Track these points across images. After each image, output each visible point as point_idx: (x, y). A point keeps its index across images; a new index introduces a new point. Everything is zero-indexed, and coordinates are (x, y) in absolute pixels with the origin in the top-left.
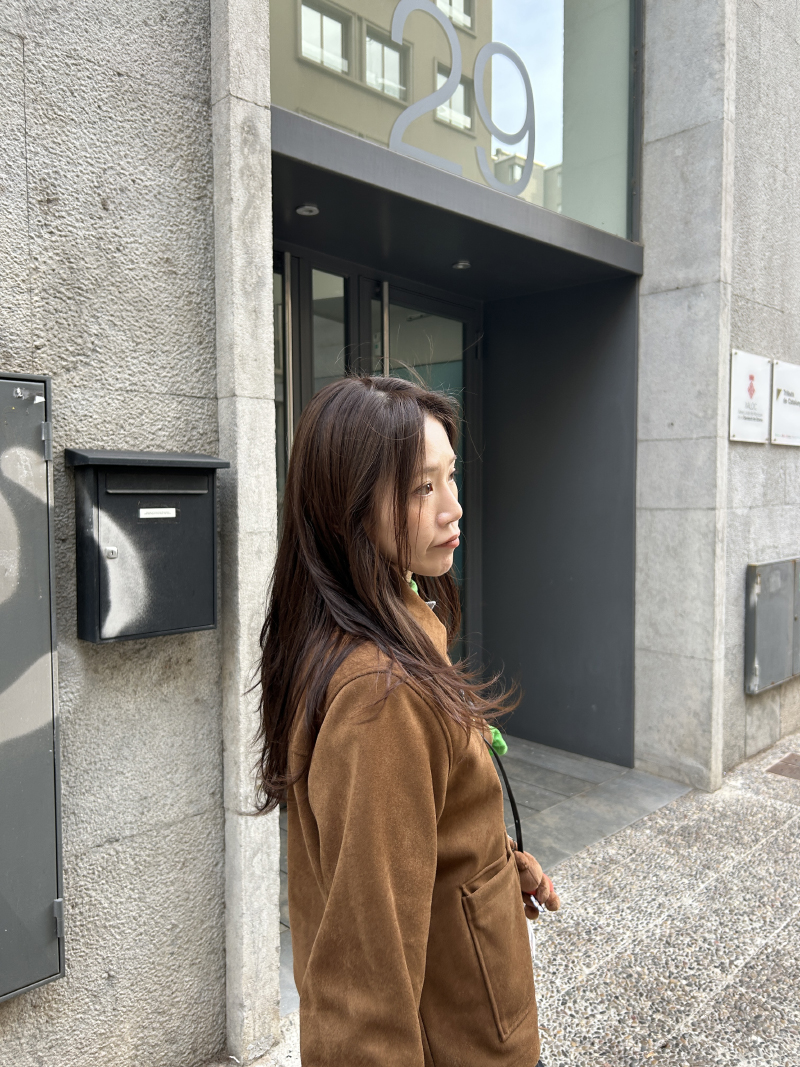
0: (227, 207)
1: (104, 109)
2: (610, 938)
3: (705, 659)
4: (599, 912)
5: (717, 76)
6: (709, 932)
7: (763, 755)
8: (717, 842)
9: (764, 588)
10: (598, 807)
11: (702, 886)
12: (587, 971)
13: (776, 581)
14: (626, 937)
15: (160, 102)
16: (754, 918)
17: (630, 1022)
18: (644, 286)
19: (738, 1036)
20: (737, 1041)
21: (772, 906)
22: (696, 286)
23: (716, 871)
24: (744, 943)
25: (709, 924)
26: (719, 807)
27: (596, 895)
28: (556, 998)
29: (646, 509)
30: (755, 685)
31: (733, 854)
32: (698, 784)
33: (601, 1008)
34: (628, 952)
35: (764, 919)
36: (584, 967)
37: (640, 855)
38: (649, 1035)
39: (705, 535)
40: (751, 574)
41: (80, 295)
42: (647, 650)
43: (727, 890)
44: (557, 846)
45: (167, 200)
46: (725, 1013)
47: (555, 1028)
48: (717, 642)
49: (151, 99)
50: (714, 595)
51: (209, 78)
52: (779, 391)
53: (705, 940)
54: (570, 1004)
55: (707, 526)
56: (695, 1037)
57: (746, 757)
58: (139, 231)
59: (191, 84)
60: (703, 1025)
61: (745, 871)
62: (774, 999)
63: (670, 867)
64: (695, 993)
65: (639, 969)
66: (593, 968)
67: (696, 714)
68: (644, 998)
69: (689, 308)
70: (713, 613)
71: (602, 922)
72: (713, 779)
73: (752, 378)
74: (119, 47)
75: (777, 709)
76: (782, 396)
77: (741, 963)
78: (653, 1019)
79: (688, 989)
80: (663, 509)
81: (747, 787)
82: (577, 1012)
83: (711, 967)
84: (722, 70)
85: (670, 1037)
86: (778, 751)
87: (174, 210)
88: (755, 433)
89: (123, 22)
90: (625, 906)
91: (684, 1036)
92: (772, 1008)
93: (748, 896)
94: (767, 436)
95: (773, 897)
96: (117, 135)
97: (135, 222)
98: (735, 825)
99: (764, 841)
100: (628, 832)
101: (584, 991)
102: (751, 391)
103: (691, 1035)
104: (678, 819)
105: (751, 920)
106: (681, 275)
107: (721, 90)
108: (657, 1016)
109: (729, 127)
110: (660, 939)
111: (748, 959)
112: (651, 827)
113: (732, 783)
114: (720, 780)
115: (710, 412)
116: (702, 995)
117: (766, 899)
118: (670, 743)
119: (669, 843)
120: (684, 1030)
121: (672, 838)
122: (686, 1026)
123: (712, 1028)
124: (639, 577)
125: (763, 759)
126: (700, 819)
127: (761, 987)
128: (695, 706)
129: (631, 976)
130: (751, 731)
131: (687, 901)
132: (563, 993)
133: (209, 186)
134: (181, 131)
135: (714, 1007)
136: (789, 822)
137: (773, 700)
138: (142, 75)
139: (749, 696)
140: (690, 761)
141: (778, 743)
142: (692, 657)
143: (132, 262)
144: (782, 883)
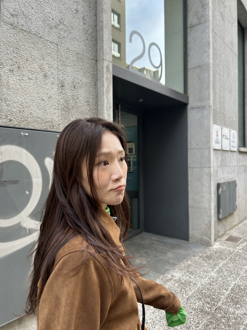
0: (102, 88)
1: (75, 62)
2: (195, 284)
3: (209, 209)
4: (190, 278)
5: (208, 52)
6: (220, 281)
7: (223, 236)
8: (216, 259)
9: (222, 189)
10: (182, 252)
11: (215, 270)
12: (191, 293)
13: (225, 187)
14: (199, 283)
15: (86, 60)
16: (231, 277)
17: (206, 304)
18: (189, 107)
19: (234, 305)
20: (234, 307)
21: (235, 274)
22: (203, 107)
23: (218, 266)
24: (230, 284)
25: (220, 279)
26: (215, 250)
27: (188, 274)
28: (185, 299)
29: (191, 168)
30: (221, 216)
31: (221, 262)
32: (208, 244)
33: (197, 301)
34: (201, 287)
35: (233, 277)
36: (190, 292)
37: (197, 263)
38: (211, 307)
39: (208, 175)
40: (219, 186)
41: (69, 110)
42: (192, 207)
43: (222, 271)
44: (174, 262)
45: (88, 86)
46: (229, 300)
47: (187, 307)
48: (212, 204)
49: (84, 60)
50: (211, 191)
51: (97, 54)
52: (223, 135)
53: (220, 283)
54: (189, 301)
55: (208, 172)
56: (223, 307)
57: (219, 237)
58: (82, 94)
59: (93, 56)
60: (224, 303)
61: (226, 266)
62: (241, 296)
63: (206, 266)
64: (220, 296)
65: (204, 291)
66: (193, 292)
67: (207, 225)
68: (208, 298)
69: (202, 113)
70: (211, 196)
71: (192, 280)
72: (212, 243)
73: (217, 132)
74: (78, 47)
75: (225, 223)
76: (224, 137)
77: (230, 288)
78: (211, 303)
79: (218, 295)
80: (196, 168)
81: (221, 245)
82: (191, 303)
83: (223, 290)
84: (209, 51)
85: (216, 307)
86: (226, 235)
87: (89, 88)
88: (218, 147)
89: (79, 40)
90: (197, 276)
91: (220, 307)
92: (241, 298)
93: (228, 272)
94: (221, 148)
95: (234, 272)
96: (77, 69)
97: (81, 92)
98: (220, 255)
99: (228, 258)
100: (192, 257)
101: (192, 297)
102: (217, 135)
103: (222, 306)
104: (204, 254)
105: (230, 278)
106: (199, 104)
107: (209, 56)
108: (212, 302)
109: (211, 66)
110: (208, 284)
111: (232, 287)
112: (198, 256)
113: (216, 244)
114: (213, 243)
115: (208, 141)
116: (222, 297)
117: (232, 272)
118: (200, 233)
119: (204, 260)
120: (220, 305)
121: (204, 259)
122: (220, 304)
123: (227, 304)
124: (190, 187)
125: (223, 237)
126: (210, 253)
127: (237, 294)
128: (206, 222)
129: (203, 293)
130: (220, 229)
131: (212, 274)
132: (186, 298)
133: (97, 82)
134: (91, 68)
135: (226, 299)
136: (234, 253)
137: (224, 221)
138: (83, 54)
139: (219, 220)
140: (205, 238)
141: (226, 233)
142: (205, 209)
143: (80, 102)
144: (236, 268)
